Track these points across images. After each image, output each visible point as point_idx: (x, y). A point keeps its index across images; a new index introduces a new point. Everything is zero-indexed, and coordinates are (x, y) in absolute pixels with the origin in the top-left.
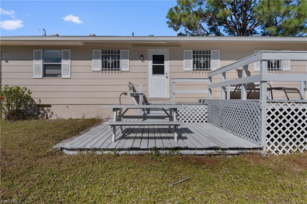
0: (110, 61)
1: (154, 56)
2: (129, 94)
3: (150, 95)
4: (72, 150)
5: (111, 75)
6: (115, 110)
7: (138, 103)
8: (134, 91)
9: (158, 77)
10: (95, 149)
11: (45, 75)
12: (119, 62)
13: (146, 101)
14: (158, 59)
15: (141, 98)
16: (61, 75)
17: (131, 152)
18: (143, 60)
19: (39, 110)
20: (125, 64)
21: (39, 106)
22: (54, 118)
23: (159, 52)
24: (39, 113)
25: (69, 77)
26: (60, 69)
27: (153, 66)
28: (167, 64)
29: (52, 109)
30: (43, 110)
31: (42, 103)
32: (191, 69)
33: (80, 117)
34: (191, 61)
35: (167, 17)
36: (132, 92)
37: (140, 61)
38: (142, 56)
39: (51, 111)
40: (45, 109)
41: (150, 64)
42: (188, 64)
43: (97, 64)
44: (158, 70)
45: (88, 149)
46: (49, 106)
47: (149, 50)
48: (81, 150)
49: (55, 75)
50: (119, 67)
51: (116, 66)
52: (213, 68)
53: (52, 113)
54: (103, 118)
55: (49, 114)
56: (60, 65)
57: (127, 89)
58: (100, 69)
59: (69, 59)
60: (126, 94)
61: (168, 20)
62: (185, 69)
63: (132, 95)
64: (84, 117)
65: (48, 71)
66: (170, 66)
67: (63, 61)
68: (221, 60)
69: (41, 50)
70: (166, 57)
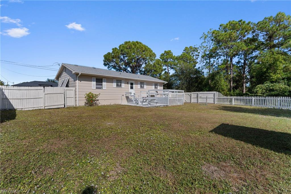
0: (119, 84)
1: (131, 83)
5: (119, 89)
9: (132, 90)
11: (97, 88)
12: (121, 84)
16: (102, 88)
18: (128, 84)
20: (123, 85)
22: (100, 105)
23: (132, 82)
25: (106, 89)
26: (102, 86)
32: (140, 88)
40: (96, 101)
41: (130, 85)
42: (139, 86)
43: (115, 84)
44: (132, 88)
46: (98, 100)
47: (129, 81)
49: (100, 88)
50: (121, 86)
53: (99, 103)
56: (102, 84)
58: (116, 86)
59: (105, 82)
60: (123, 96)
62: (138, 88)
65: (97, 86)
66: (135, 87)
67: (103, 83)
68: (146, 85)
69: (95, 78)
70: (134, 84)
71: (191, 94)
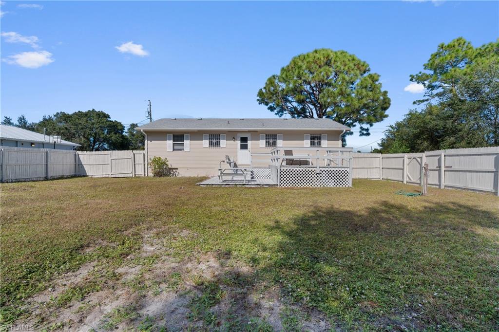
0: (214, 141)
1: (241, 138)
2: (225, 161)
3: (239, 162)
4: (204, 185)
5: (215, 149)
6: (219, 170)
7: (231, 166)
8: (229, 160)
9: (244, 151)
10: (213, 185)
11: (174, 150)
12: (219, 142)
13: (235, 165)
14: (244, 140)
15: (232, 164)
16: (183, 149)
17: (226, 186)
18: (234, 140)
19: (170, 171)
20: (223, 143)
21: (170, 169)
22: (180, 176)
23: (244, 136)
24: (170, 173)
25: (189, 151)
26: (183, 146)
27: (241, 144)
28: (249, 143)
29: (178, 171)
30: (172, 171)
31: (173, 167)
32: (264, 146)
33: (196, 176)
34: (265, 141)
35: (258, 96)
36: (227, 161)
37: (233, 141)
38: (234, 138)
39: (178, 172)
40: (174, 170)
41: (239, 143)
42: (262, 143)
43: (206, 143)
44: (244, 147)
45: (210, 185)
46: (177, 169)
47: (238, 135)
48: (207, 185)
49: (181, 150)
50: (219, 145)
51: (218, 144)
52: (278, 145)
53: (179, 173)
54: (210, 176)
55: (177, 174)
56: (183, 144)
57: (224, 159)
58: (208, 146)
59: (188, 140)
60: (224, 162)
61: (258, 98)
62: (261, 146)
63: (227, 162)
64: (198, 176)
65: (175, 147)
66: (251, 144)
67: (185, 141)
68: (283, 140)
69: (172, 135)
70: (248, 139)
71: (421, 158)
